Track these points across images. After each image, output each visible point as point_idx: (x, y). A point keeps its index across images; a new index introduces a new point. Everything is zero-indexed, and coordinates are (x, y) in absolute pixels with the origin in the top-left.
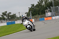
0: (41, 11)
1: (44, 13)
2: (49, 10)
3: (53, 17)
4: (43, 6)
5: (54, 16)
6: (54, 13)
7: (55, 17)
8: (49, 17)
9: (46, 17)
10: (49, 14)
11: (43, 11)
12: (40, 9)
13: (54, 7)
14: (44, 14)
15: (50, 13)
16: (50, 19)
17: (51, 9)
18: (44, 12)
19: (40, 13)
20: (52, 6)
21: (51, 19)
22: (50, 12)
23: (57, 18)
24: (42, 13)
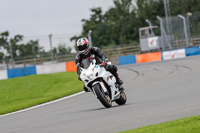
0: (126, 33)
1: (136, 38)
2: (151, 27)
3: (165, 54)
4: (133, 13)
6: (168, 38)
7: (173, 52)
8: (152, 51)
9: (142, 53)
10: (152, 41)
11: (132, 32)
12: (121, 26)
13: (168, 19)
14: (135, 42)
15: (156, 38)
16: (154, 60)
17: (159, 25)
18: (134, 35)
19: (122, 38)
20: (163, 15)
21: (160, 59)
22: (156, 35)
23: (180, 57)
24: (128, 38)
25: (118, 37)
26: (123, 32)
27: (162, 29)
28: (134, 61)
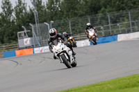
0: (8, 35)
1: (16, 39)
2: (25, 31)
3: (35, 49)
5: (37, 46)
6: (38, 38)
7: (41, 48)
8: (26, 48)
9: (20, 49)
10: (27, 41)
11: (12, 35)
12: (5, 31)
13: (37, 25)
14: (15, 42)
15: (29, 39)
16: (28, 54)
17: (31, 30)
18: (14, 37)
19: (5, 39)
20: (34, 23)
21: (32, 53)
22: (29, 37)
23: (46, 51)
24: (9, 39)
25: (3, 38)
26: (6, 35)
27: (33, 32)
28: (15, 55)
